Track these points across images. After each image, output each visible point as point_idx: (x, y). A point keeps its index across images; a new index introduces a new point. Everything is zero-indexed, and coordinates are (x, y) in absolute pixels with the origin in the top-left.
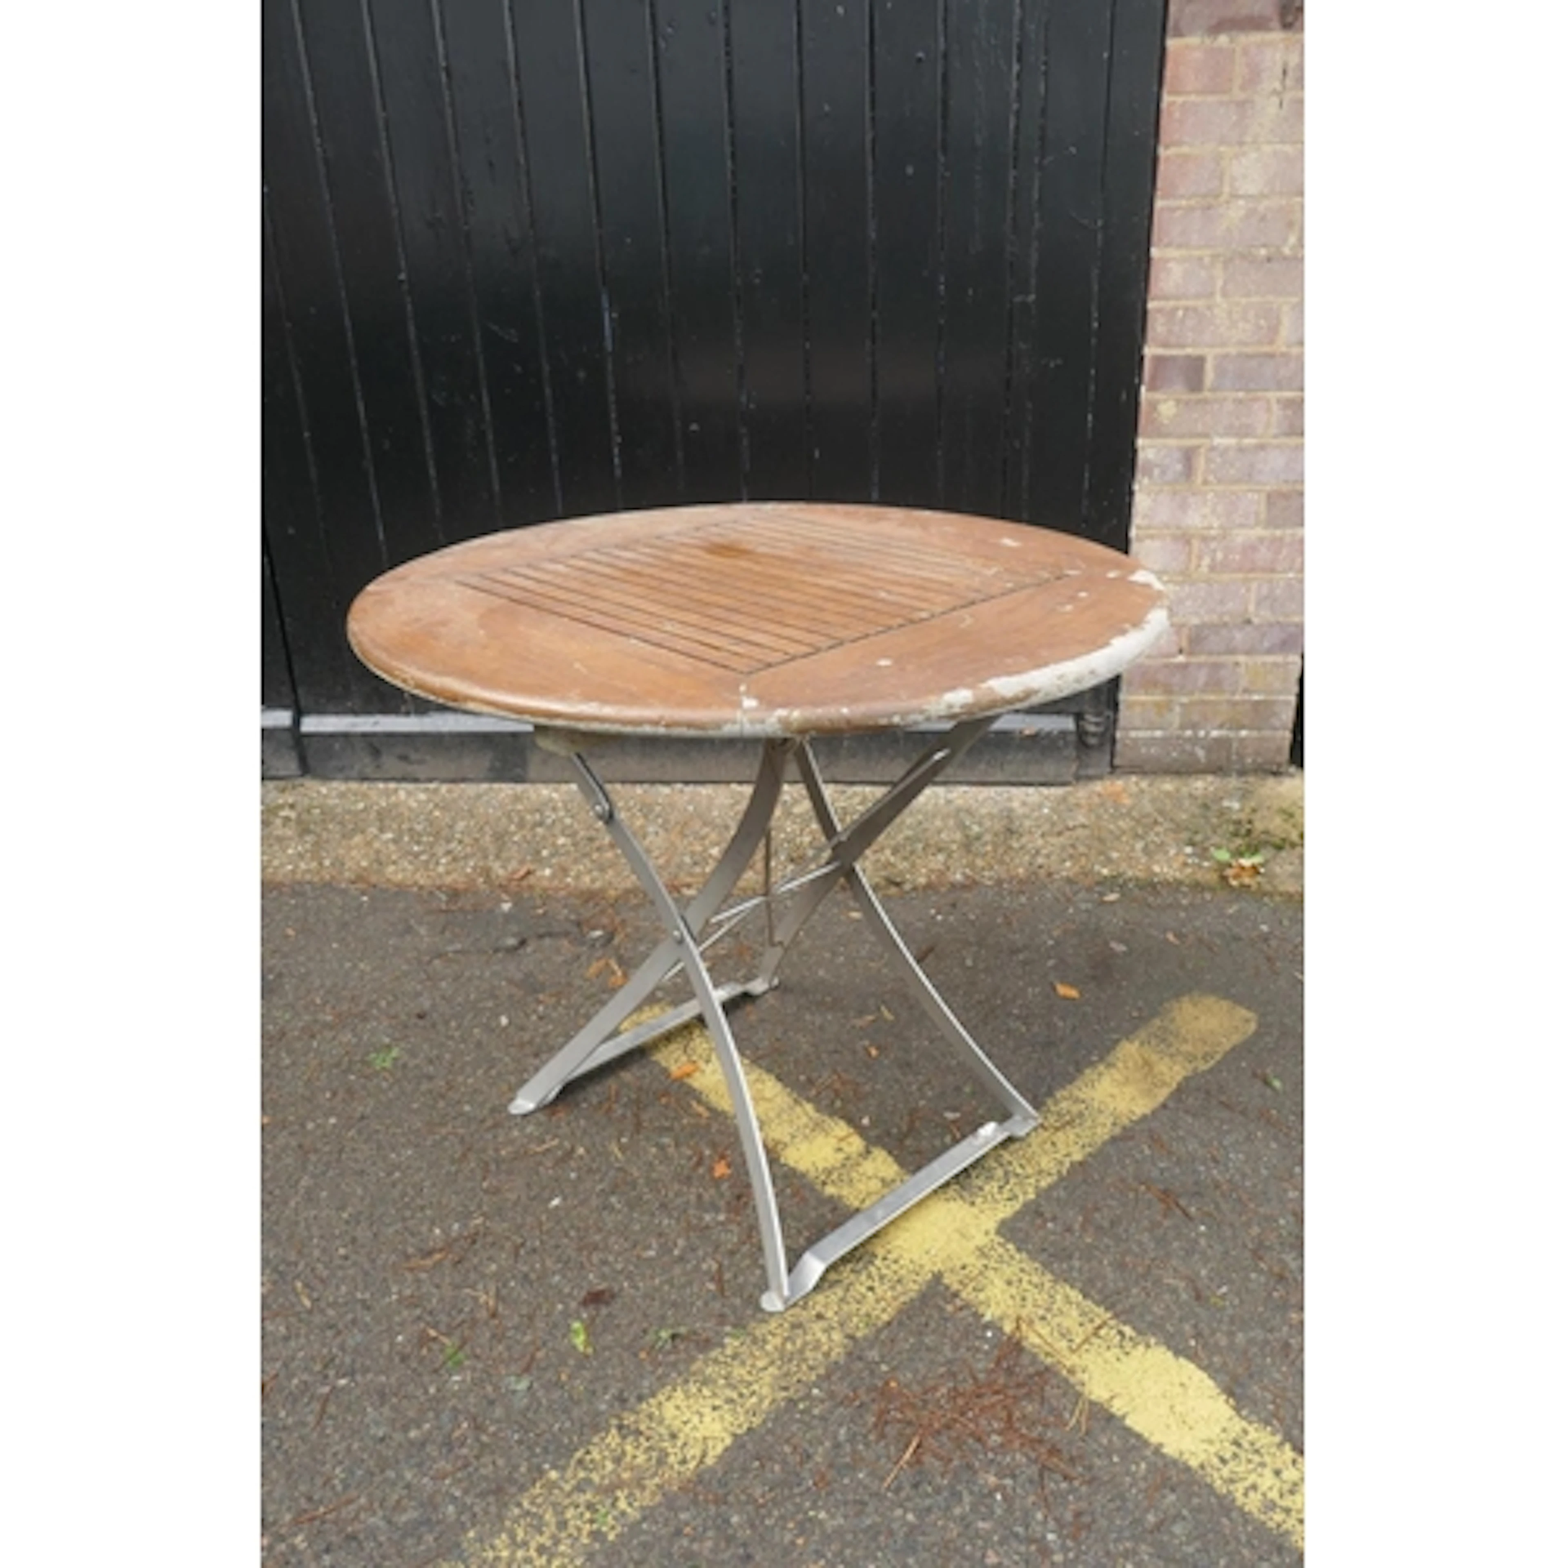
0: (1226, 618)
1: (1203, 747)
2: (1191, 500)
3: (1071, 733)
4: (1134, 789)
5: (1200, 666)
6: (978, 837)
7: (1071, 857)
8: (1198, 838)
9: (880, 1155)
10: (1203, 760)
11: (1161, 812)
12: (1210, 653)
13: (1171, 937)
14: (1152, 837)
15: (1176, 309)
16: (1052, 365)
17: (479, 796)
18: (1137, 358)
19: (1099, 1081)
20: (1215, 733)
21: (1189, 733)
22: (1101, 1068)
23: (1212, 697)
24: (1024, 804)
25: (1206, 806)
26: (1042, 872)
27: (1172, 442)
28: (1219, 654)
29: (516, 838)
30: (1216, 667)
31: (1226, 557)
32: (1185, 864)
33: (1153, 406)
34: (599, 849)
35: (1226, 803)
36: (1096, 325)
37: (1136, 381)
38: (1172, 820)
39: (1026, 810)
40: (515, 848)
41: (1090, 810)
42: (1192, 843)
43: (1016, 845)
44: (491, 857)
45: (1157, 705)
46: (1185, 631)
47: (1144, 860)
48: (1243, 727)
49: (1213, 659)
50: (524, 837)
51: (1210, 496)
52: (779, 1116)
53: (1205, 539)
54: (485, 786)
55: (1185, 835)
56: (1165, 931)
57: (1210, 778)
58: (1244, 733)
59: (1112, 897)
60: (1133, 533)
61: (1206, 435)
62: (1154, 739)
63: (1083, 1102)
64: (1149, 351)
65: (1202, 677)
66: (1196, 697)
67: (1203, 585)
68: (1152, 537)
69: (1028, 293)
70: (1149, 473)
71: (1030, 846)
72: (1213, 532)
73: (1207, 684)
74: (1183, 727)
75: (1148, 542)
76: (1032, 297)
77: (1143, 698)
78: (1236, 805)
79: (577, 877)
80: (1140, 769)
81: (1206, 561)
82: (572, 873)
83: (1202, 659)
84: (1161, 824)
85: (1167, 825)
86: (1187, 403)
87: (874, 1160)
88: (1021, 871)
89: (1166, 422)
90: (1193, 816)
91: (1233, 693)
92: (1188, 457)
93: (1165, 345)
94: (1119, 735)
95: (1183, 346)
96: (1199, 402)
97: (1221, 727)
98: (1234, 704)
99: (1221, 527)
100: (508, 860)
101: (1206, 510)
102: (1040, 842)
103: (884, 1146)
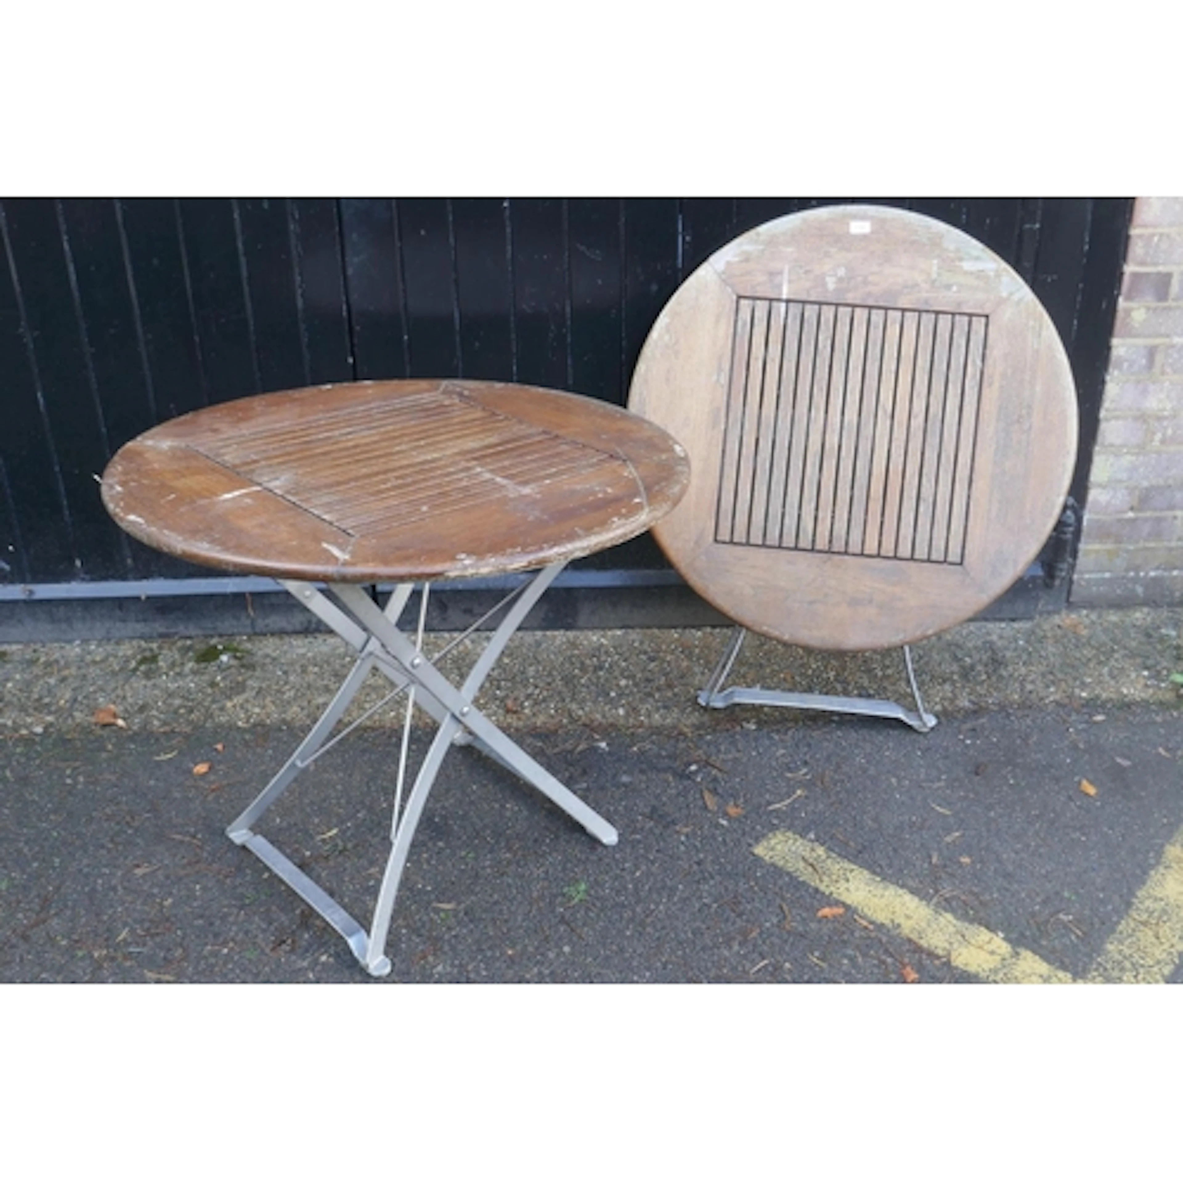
0: (1170, 482)
1: (1142, 585)
2: (1151, 387)
3: (1039, 577)
4: (1087, 621)
5: (1146, 520)
6: (972, 667)
7: (1053, 683)
8: (1150, 662)
9: (1026, 954)
10: (1142, 595)
11: (1114, 640)
12: (1155, 509)
13: (1161, 750)
14: (1113, 662)
15: (1153, 235)
16: (1049, 280)
17: (538, 644)
18: (1118, 274)
19: (1165, 879)
20: (1152, 574)
21: (1132, 574)
22: (1161, 869)
23: (1152, 545)
24: (1001, 637)
25: (1149, 636)
26: (1033, 696)
27: (1140, 342)
28: (1162, 510)
29: (583, 681)
30: (1159, 520)
31: (1174, 432)
32: (1146, 686)
33: (1128, 312)
34: (658, 689)
35: (1163, 631)
36: (1087, 247)
37: (1116, 292)
38: (1125, 648)
39: (1005, 643)
40: (584, 690)
41: (1056, 642)
42: (1147, 668)
43: (1005, 673)
44: (568, 700)
45: (1109, 552)
46: (1137, 493)
47: (1112, 683)
48: (1175, 568)
49: (1158, 514)
50: (589, 679)
51: (1167, 384)
52: (929, 925)
53: (1159, 419)
54: (539, 634)
55: (1139, 660)
56: (1155, 747)
57: (1146, 610)
58: (1175, 573)
59: (1099, 718)
60: (1102, 414)
61: (1168, 336)
62: (1104, 579)
63: (1161, 899)
64: (1129, 269)
65: (1146, 529)
66: (1141, 544)
67: (1154, 456)
68: (1117, 418)
69: (1035, 223)
70: (1119, 367)
71: (1016, 674)
72: (1166, 413)
73: (1149, 535)
74: (1127, 570)
75: (1113, 422)
76: (1037, 226)
77: (1097, 547)
78: (1173, 633)
79: (649, 716)
80: (1091, 605)
81: (1158, 436)
82: (643, 712)
83: (1148, 514)
84: (1117, 651)
85: (1123, 652)
86: (1155, 309)
87: (1025, 959)
88: (1016, 697)
89: (1137, 325)
90: (1140, 643)
91: (1170, 540)
92: (1152, 353)
93: (1142, 263)
94: (1075, 577)
95: (1155, 264)
96: (1165, 309)
97: (1157, 568)
98: (1170, 549)
99: (1173, 408)
100: (584, 700)
101: (1162, 396)
102: (1023, 670)
103: (1027, 947)
